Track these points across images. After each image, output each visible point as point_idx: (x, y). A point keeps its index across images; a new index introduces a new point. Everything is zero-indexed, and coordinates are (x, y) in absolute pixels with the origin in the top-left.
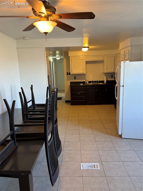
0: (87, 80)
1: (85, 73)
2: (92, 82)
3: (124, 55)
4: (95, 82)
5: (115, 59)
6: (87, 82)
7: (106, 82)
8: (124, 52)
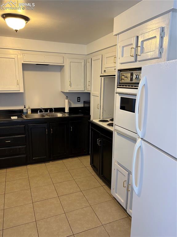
0: (27, 107)
1: (22, 91)
2: (40, 112)
3: (134, 46)
4: (45, 112)
5: (85, 65)
6: (28, 111)
7: (68, 112)
8: (135, 39)
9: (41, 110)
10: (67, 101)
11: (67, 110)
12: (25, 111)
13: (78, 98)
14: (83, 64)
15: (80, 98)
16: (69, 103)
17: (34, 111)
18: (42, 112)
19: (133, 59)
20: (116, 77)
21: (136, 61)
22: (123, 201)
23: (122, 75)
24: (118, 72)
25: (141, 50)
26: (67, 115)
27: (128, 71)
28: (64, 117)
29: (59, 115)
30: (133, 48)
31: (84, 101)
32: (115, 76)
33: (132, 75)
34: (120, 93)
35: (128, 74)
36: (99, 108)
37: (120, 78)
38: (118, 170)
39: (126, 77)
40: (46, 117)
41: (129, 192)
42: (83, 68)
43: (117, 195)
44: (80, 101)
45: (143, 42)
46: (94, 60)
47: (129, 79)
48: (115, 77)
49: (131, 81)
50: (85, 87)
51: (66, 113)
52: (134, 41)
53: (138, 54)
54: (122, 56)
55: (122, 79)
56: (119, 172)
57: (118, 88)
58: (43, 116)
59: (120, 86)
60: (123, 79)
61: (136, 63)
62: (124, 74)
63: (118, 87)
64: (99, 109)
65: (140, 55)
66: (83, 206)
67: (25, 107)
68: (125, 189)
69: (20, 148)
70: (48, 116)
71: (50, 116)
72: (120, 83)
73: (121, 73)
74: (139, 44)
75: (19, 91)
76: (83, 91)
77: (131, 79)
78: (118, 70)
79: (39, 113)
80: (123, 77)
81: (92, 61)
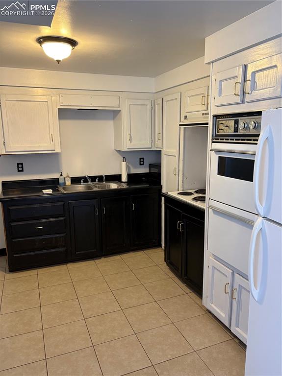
0: (64, 175)
1: (58, 151)
2: (84, 182)
3: (240, 80)
4: (91, 182)
5: (153, 109)
6: (66, 181)
7: (126, 181)
8: (241, 69)
9: (85, 179)
10: (124, 164)
11: (124, 178)
12: (61, 181)
13: (140, 159)
14: (149, 107)
15: (143, 159)
16: (128, 167)
17: (75, 180)
18: (88, 182)
19: (238, 99)
20: (210, 126)
21: (243, 102)
22: (223, 315)
23: (220, 124)
24: (213, 119)
25: (251, 86)
26: (125, 186)
27: (230, 118)
28: (120, 189)
29: (114, 186)
30: (239, 83)
31: (150, 165)
32: (207, 124)
33: (236, 122)
34: (216, 151)
35: (230, 121)
36: (177, 174)
37: (216, 127)
38: (214, 268)
39: (227, 126)
40: (95, 189)
41: (234, 300)
42: (149, 113)
43: (213, 305)
44: (143, 164)
45: (254, 73)
46: (167, 101)
47: (233, 129)
48: (208, 127)
49: (235, 132)
50: (152, 142)
51: (123, 182)
52: (239, 72)
53: (247, 92)
54: (220, 95)
55: (220, 129)
56: (215, 270)
57: (213, 142)
58: (89, 187)
59: (216, 139)
60: (222, 129)
61: (243, 105)
62: (223, 122)
63: (215, 141)
64: (177, 176)
65: (251, 93)
66: (162, 324)
67: (61, 175)
68: (228, 296)
69: (57, 237)
70: (96, 187)
71: (99, 188)
72: (216, 136)
73: (217, 120)
74: (249, 77)
75: (54, 150)
76: (150, 148)
77: (235, 129)
78: (214, 116)
79: (82, 184)
80: (221, 127)
81: (165, 103)
